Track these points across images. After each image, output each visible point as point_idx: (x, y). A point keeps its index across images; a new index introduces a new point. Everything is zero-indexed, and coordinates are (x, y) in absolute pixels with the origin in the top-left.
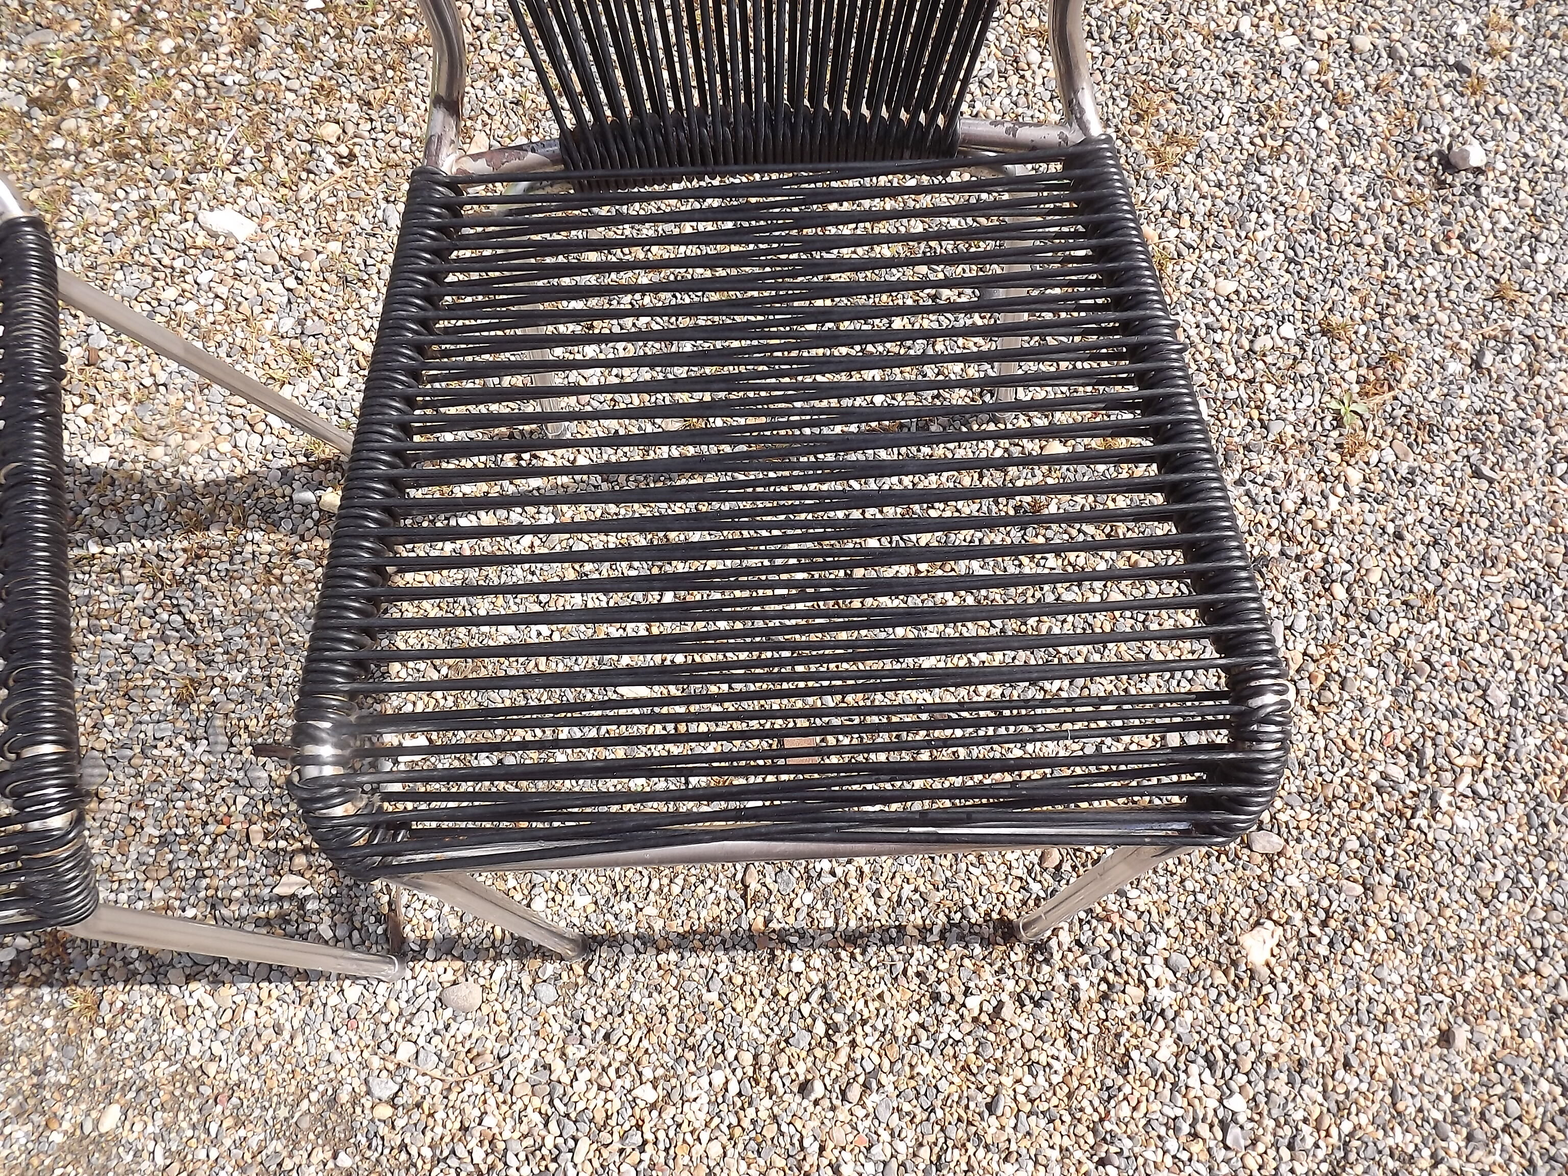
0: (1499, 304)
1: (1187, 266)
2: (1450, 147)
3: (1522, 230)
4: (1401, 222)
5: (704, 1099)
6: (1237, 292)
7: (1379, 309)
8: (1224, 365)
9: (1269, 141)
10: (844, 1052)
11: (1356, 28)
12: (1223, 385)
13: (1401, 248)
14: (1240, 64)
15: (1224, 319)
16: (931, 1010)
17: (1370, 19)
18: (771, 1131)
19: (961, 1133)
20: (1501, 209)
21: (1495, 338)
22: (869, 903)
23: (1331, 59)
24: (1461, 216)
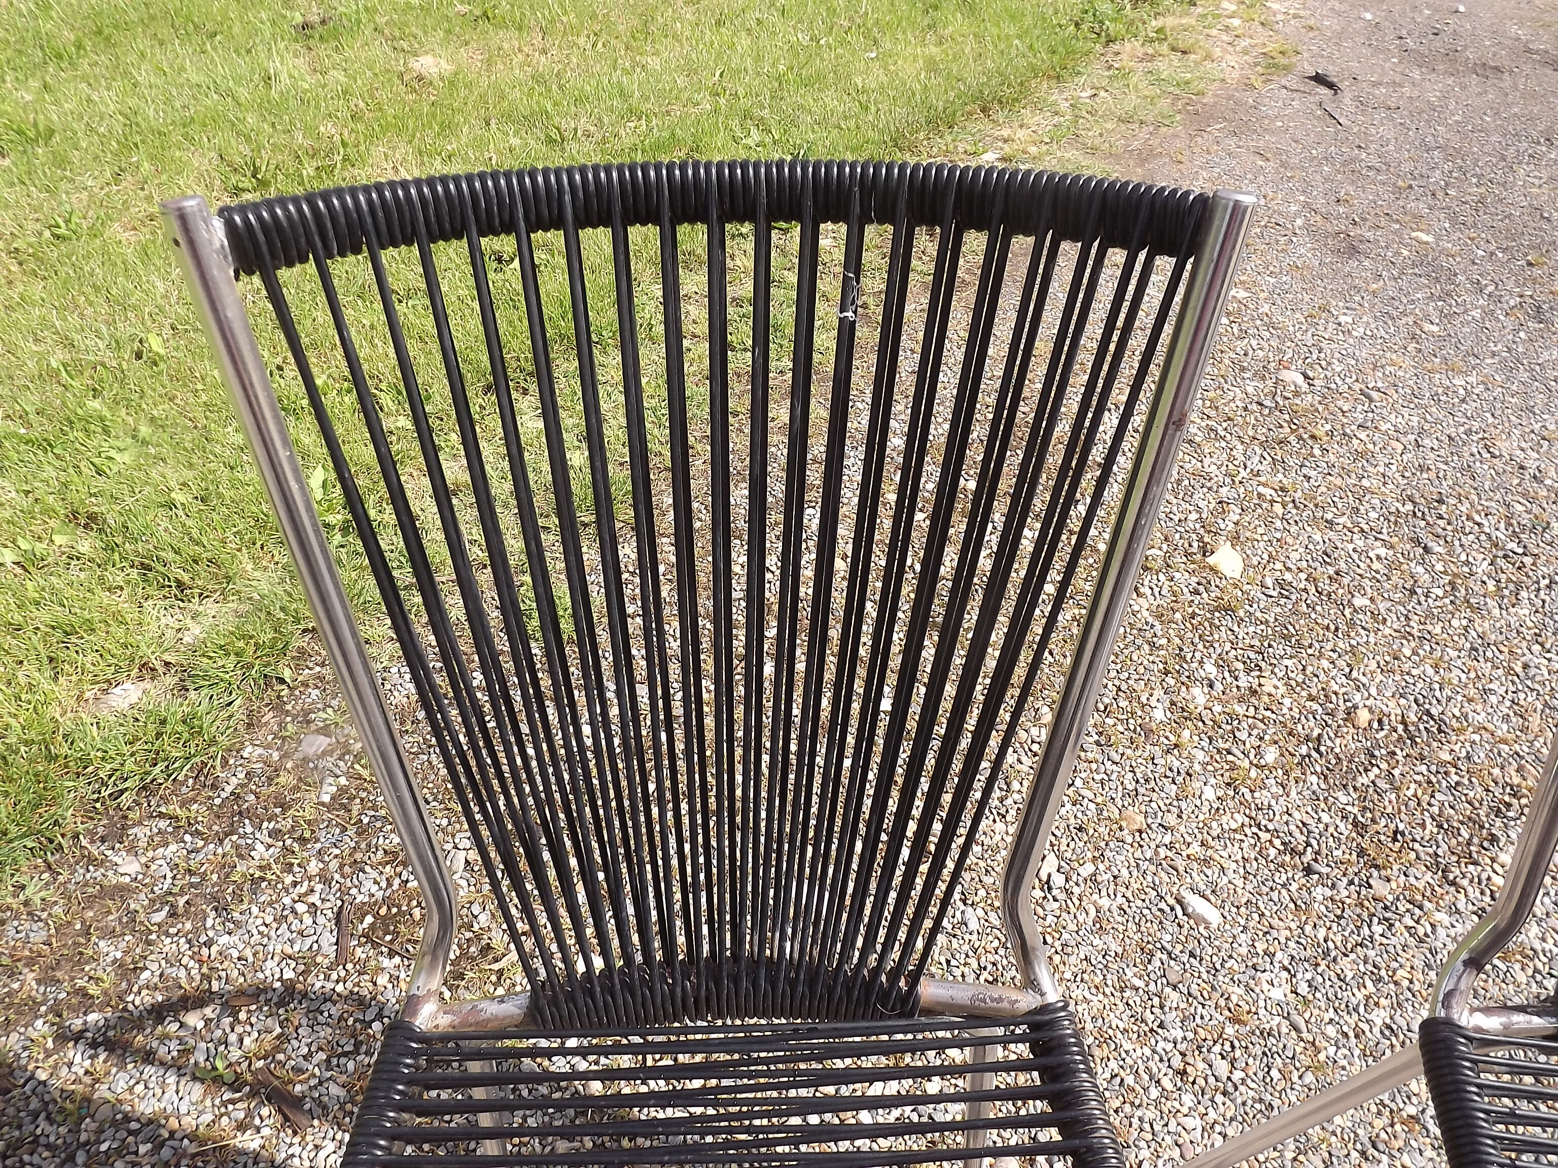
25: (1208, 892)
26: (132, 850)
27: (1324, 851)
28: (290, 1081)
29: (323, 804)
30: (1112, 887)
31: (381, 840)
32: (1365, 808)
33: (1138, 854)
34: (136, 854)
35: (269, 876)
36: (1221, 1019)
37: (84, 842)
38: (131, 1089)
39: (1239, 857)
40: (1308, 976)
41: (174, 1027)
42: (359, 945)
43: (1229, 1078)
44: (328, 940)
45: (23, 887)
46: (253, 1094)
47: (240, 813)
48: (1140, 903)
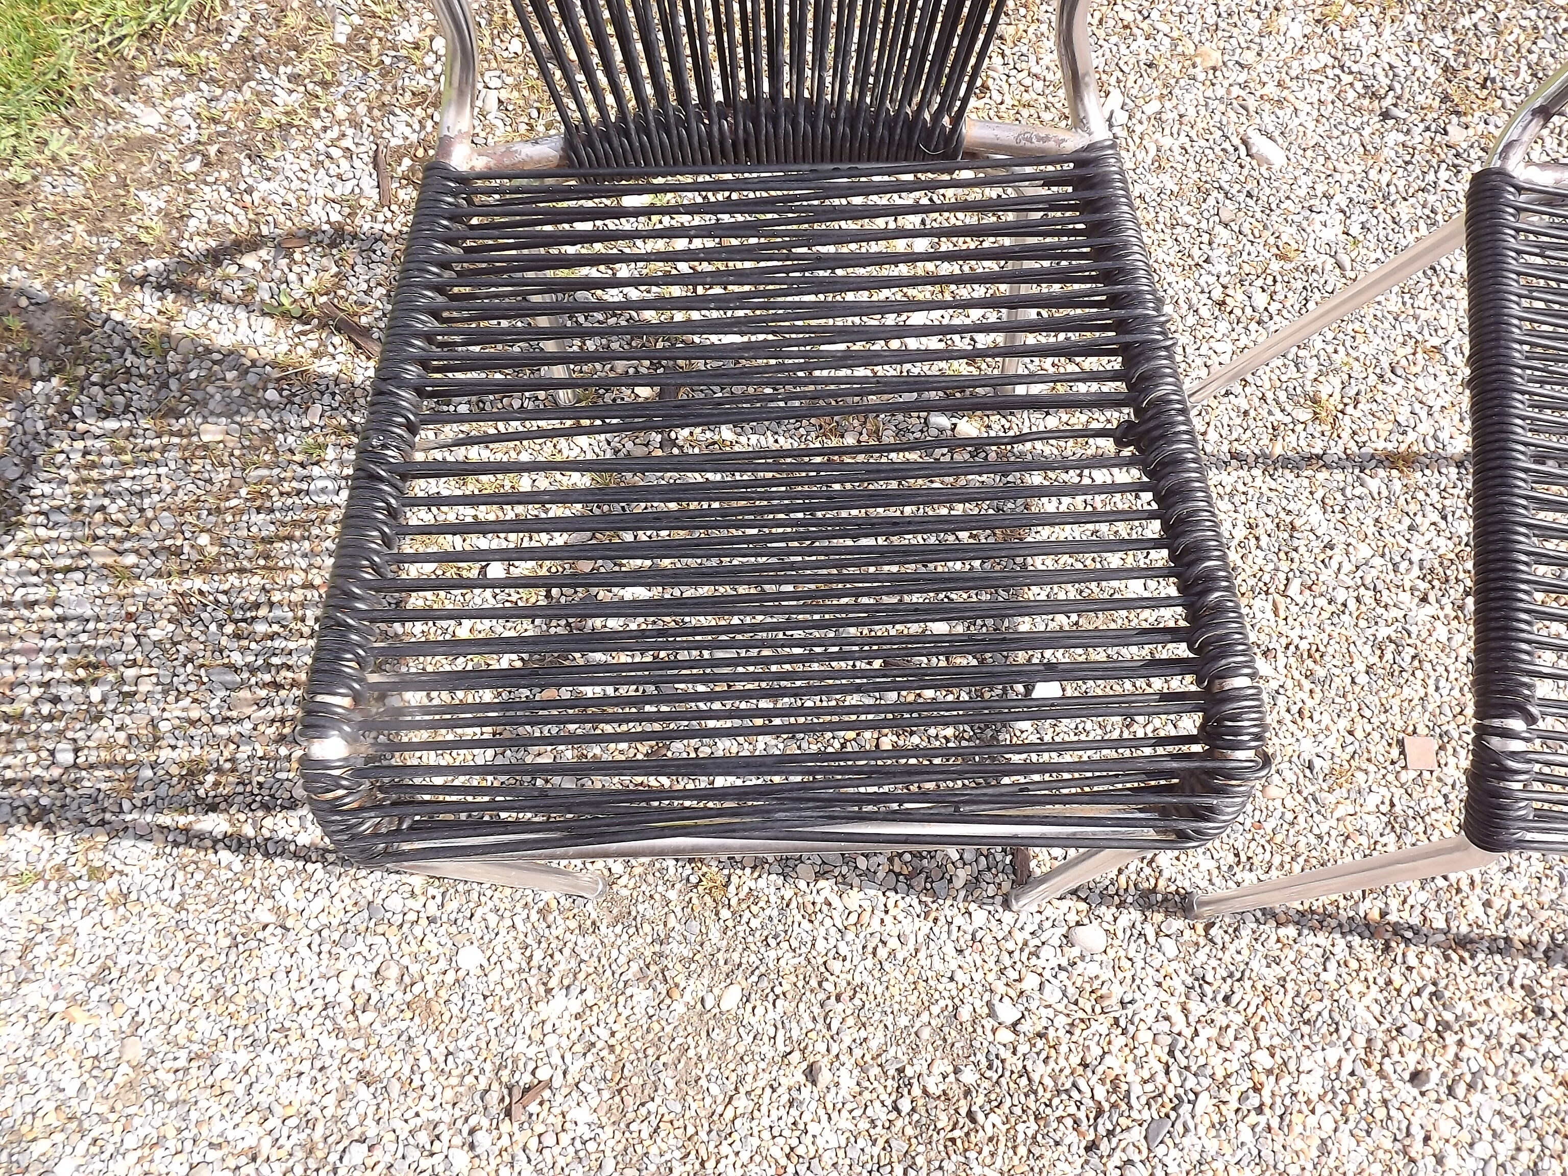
5: (1319, 1072)
10: (1452, 1049)
16: (1534, 1023)
18: (1381, 1113)
19: (1558, 1143)
22: (1479, 910)
25: (1276, 134)
26: (148, 101)
27: (1407, 96)
28: (355, 314)
29: (339, 45)
30: (1177, 126)
31: (407, 81)
32: (1460, 52)
33: (1209, 93)
34: (154, 105)
35: (296, 123)
36: (1268, 255)
37: (97, 95)
38: (205, 325)
39: (1315, 100)
40: (1363, 218)
41: (233, 269)
42: (402, 187)
43: (1266, 309)
44: (369, 185)
45: (46, 143)
46: (323, 326)
47: (253, 58)
48: (1203, 143)
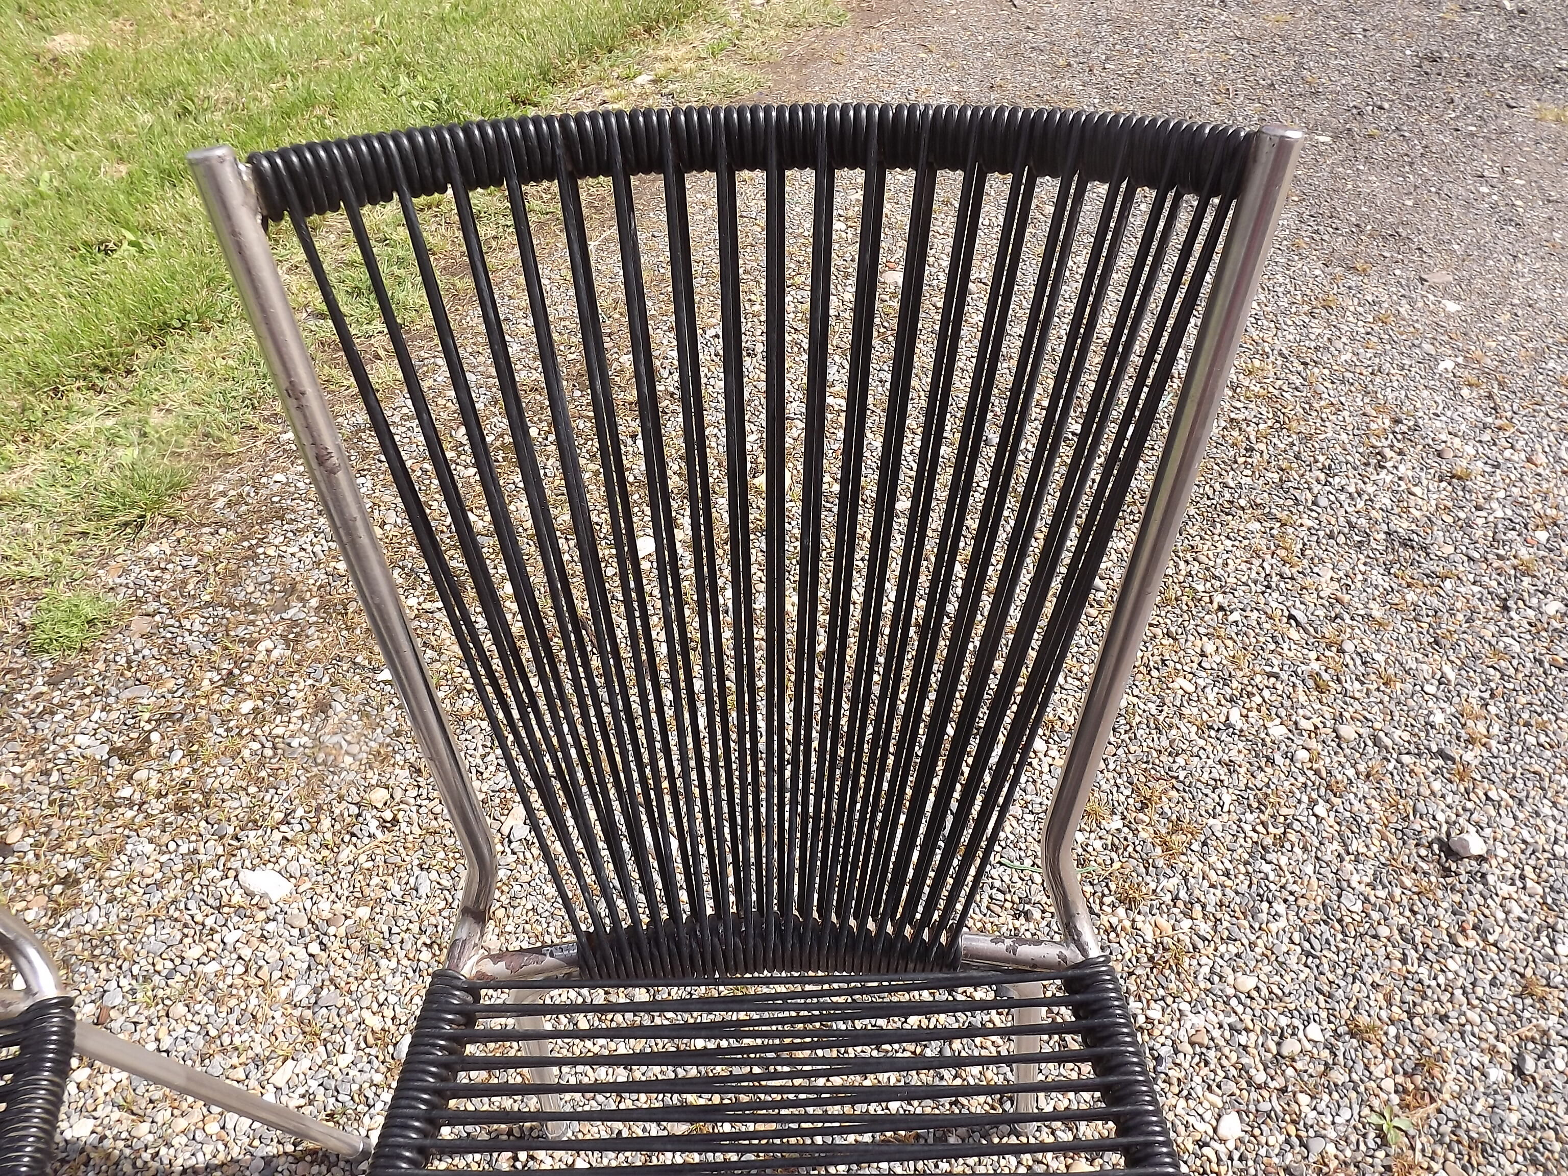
0: (1529, 1001)
1: (1204, 960)
2: (1448, 835)
3: (1537, 920)
4: (1414, 913)
6: (1257, 989)
7: (1406, 1007)
8: (1253, 1072)
9: (1271, 829)
11: (1339, 718)
12: (1254, 1095)
13: (1418, 939)
14: (1234, 753)
15: (1247, 1018)
17: (1351, 709)
20: (1510, 898)
21: (1533, 1040)
23: (1320, 747)
24: (1473, 905)
